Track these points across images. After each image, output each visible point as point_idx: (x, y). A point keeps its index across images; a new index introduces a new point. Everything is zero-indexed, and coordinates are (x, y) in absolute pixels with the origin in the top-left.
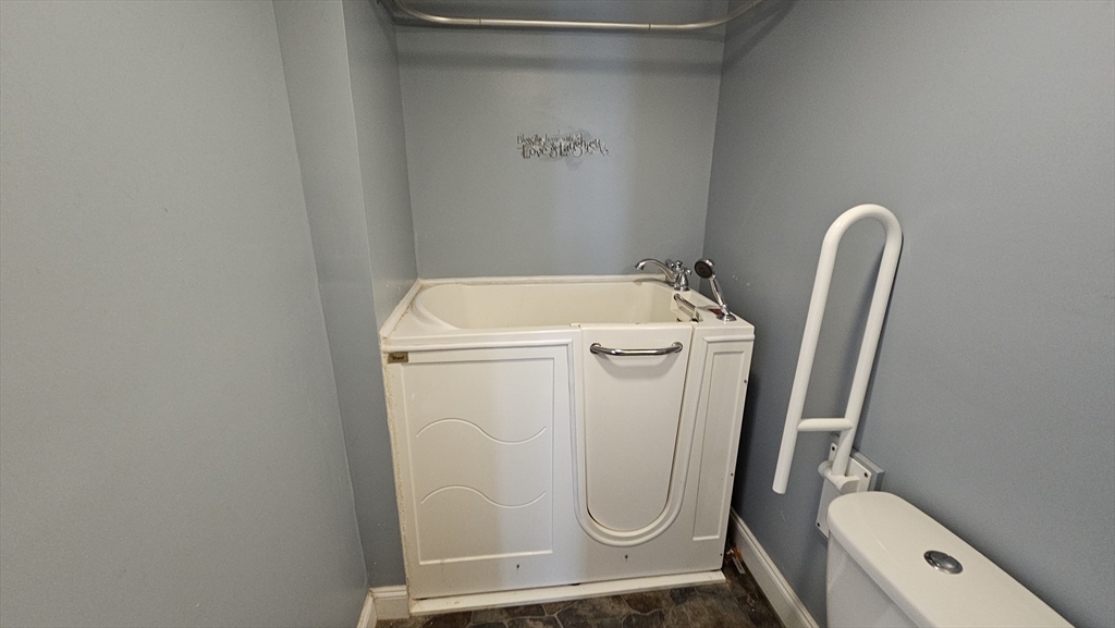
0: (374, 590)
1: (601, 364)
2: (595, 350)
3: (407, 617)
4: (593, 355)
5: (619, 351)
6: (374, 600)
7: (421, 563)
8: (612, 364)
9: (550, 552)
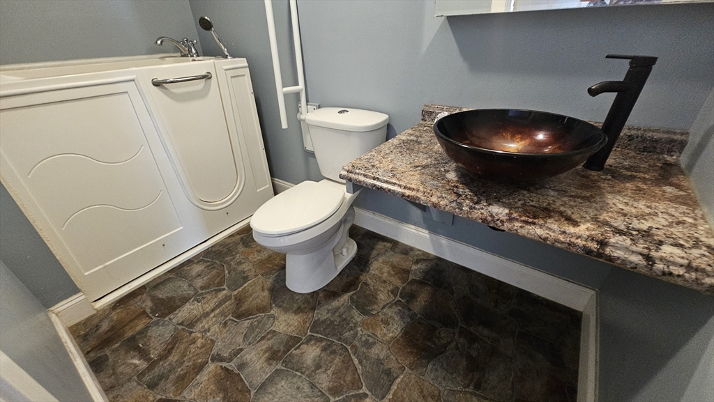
0: (53, 308)
1: (163, 92)
2: (157, 84)
3: (95, 312)
4: (155, 88)
5: (172, 80)
6: (56, 315)
7: (87, 274)
8: (172, 92)
9: (181, 228)
